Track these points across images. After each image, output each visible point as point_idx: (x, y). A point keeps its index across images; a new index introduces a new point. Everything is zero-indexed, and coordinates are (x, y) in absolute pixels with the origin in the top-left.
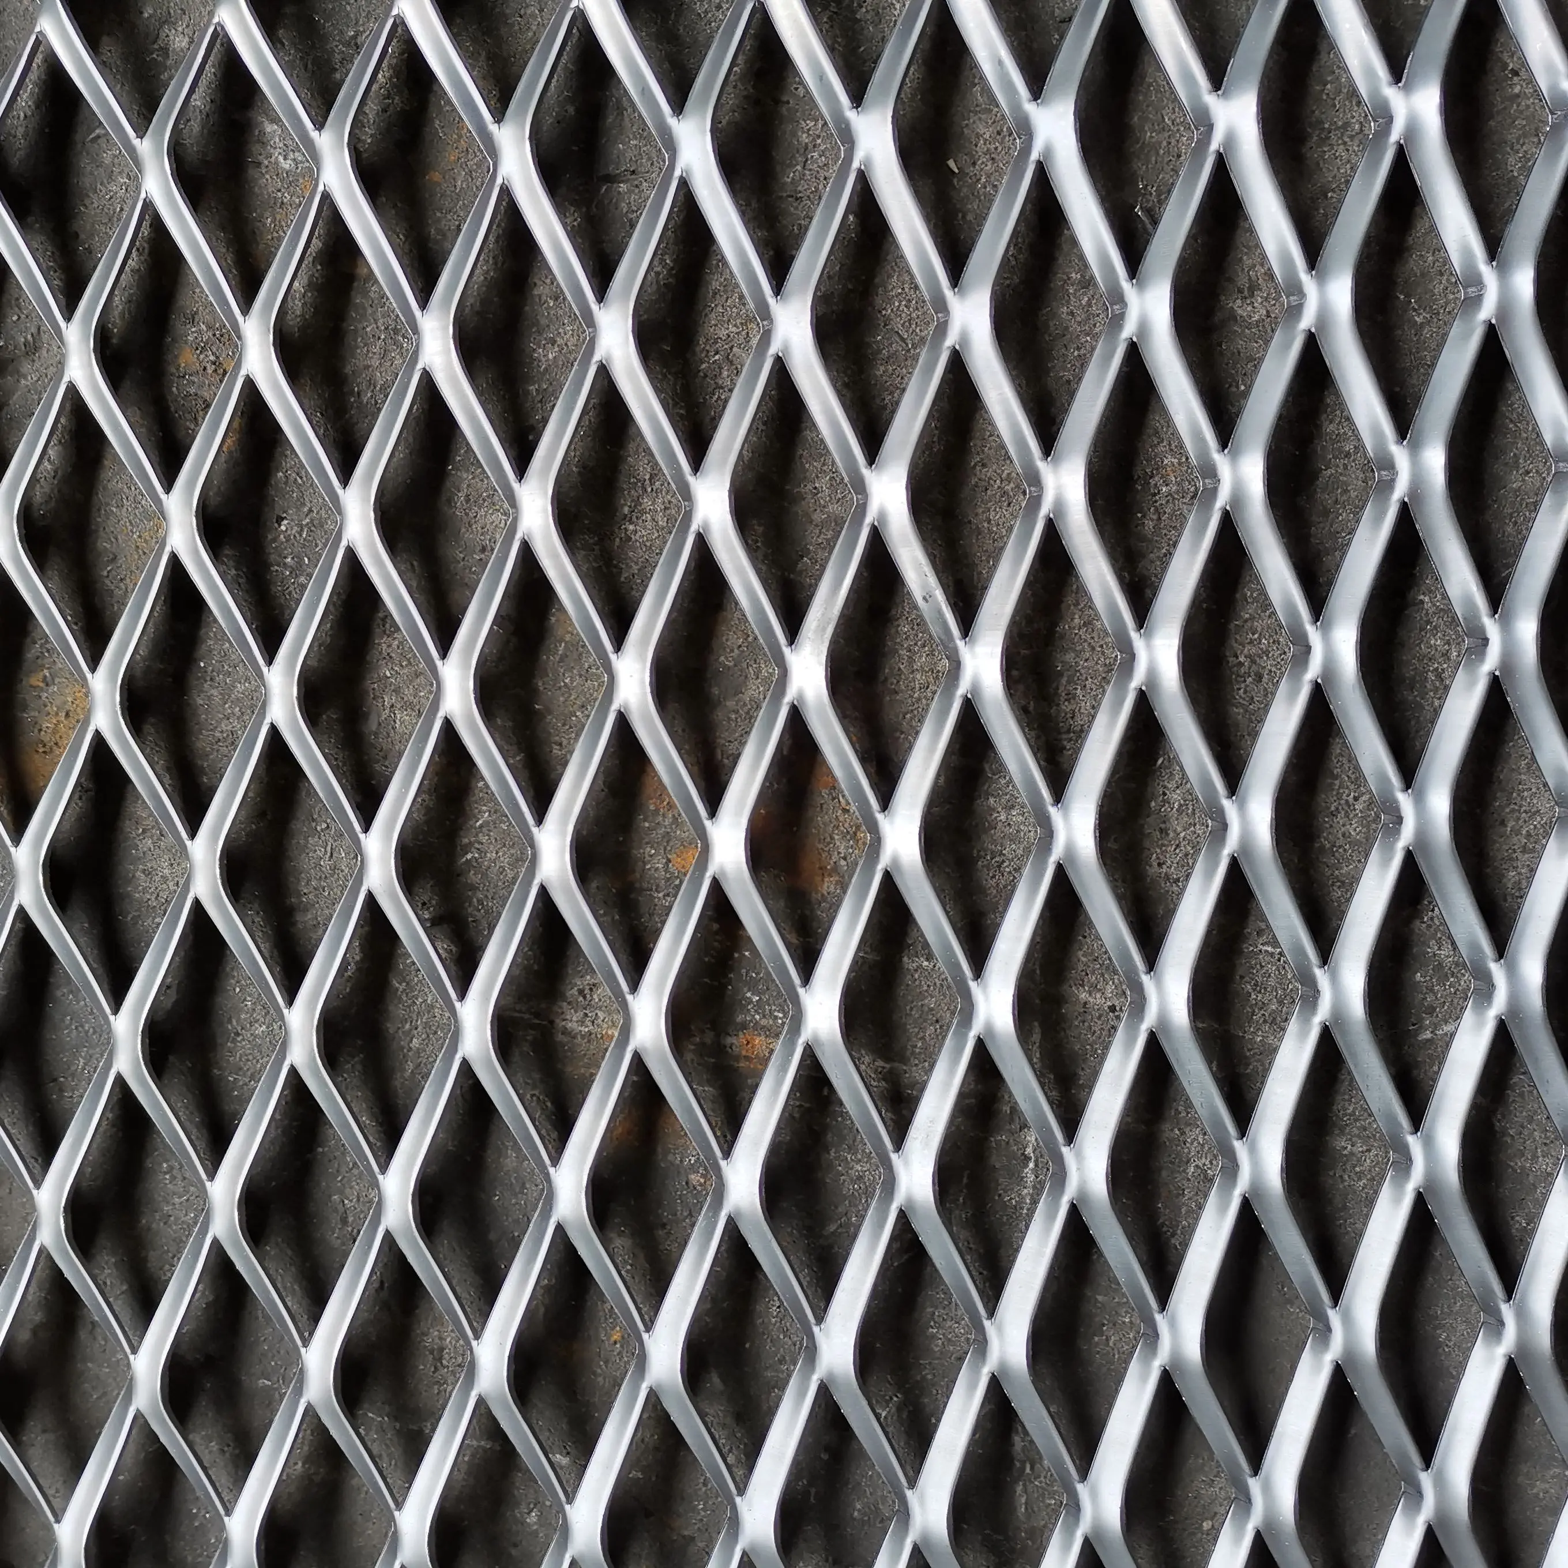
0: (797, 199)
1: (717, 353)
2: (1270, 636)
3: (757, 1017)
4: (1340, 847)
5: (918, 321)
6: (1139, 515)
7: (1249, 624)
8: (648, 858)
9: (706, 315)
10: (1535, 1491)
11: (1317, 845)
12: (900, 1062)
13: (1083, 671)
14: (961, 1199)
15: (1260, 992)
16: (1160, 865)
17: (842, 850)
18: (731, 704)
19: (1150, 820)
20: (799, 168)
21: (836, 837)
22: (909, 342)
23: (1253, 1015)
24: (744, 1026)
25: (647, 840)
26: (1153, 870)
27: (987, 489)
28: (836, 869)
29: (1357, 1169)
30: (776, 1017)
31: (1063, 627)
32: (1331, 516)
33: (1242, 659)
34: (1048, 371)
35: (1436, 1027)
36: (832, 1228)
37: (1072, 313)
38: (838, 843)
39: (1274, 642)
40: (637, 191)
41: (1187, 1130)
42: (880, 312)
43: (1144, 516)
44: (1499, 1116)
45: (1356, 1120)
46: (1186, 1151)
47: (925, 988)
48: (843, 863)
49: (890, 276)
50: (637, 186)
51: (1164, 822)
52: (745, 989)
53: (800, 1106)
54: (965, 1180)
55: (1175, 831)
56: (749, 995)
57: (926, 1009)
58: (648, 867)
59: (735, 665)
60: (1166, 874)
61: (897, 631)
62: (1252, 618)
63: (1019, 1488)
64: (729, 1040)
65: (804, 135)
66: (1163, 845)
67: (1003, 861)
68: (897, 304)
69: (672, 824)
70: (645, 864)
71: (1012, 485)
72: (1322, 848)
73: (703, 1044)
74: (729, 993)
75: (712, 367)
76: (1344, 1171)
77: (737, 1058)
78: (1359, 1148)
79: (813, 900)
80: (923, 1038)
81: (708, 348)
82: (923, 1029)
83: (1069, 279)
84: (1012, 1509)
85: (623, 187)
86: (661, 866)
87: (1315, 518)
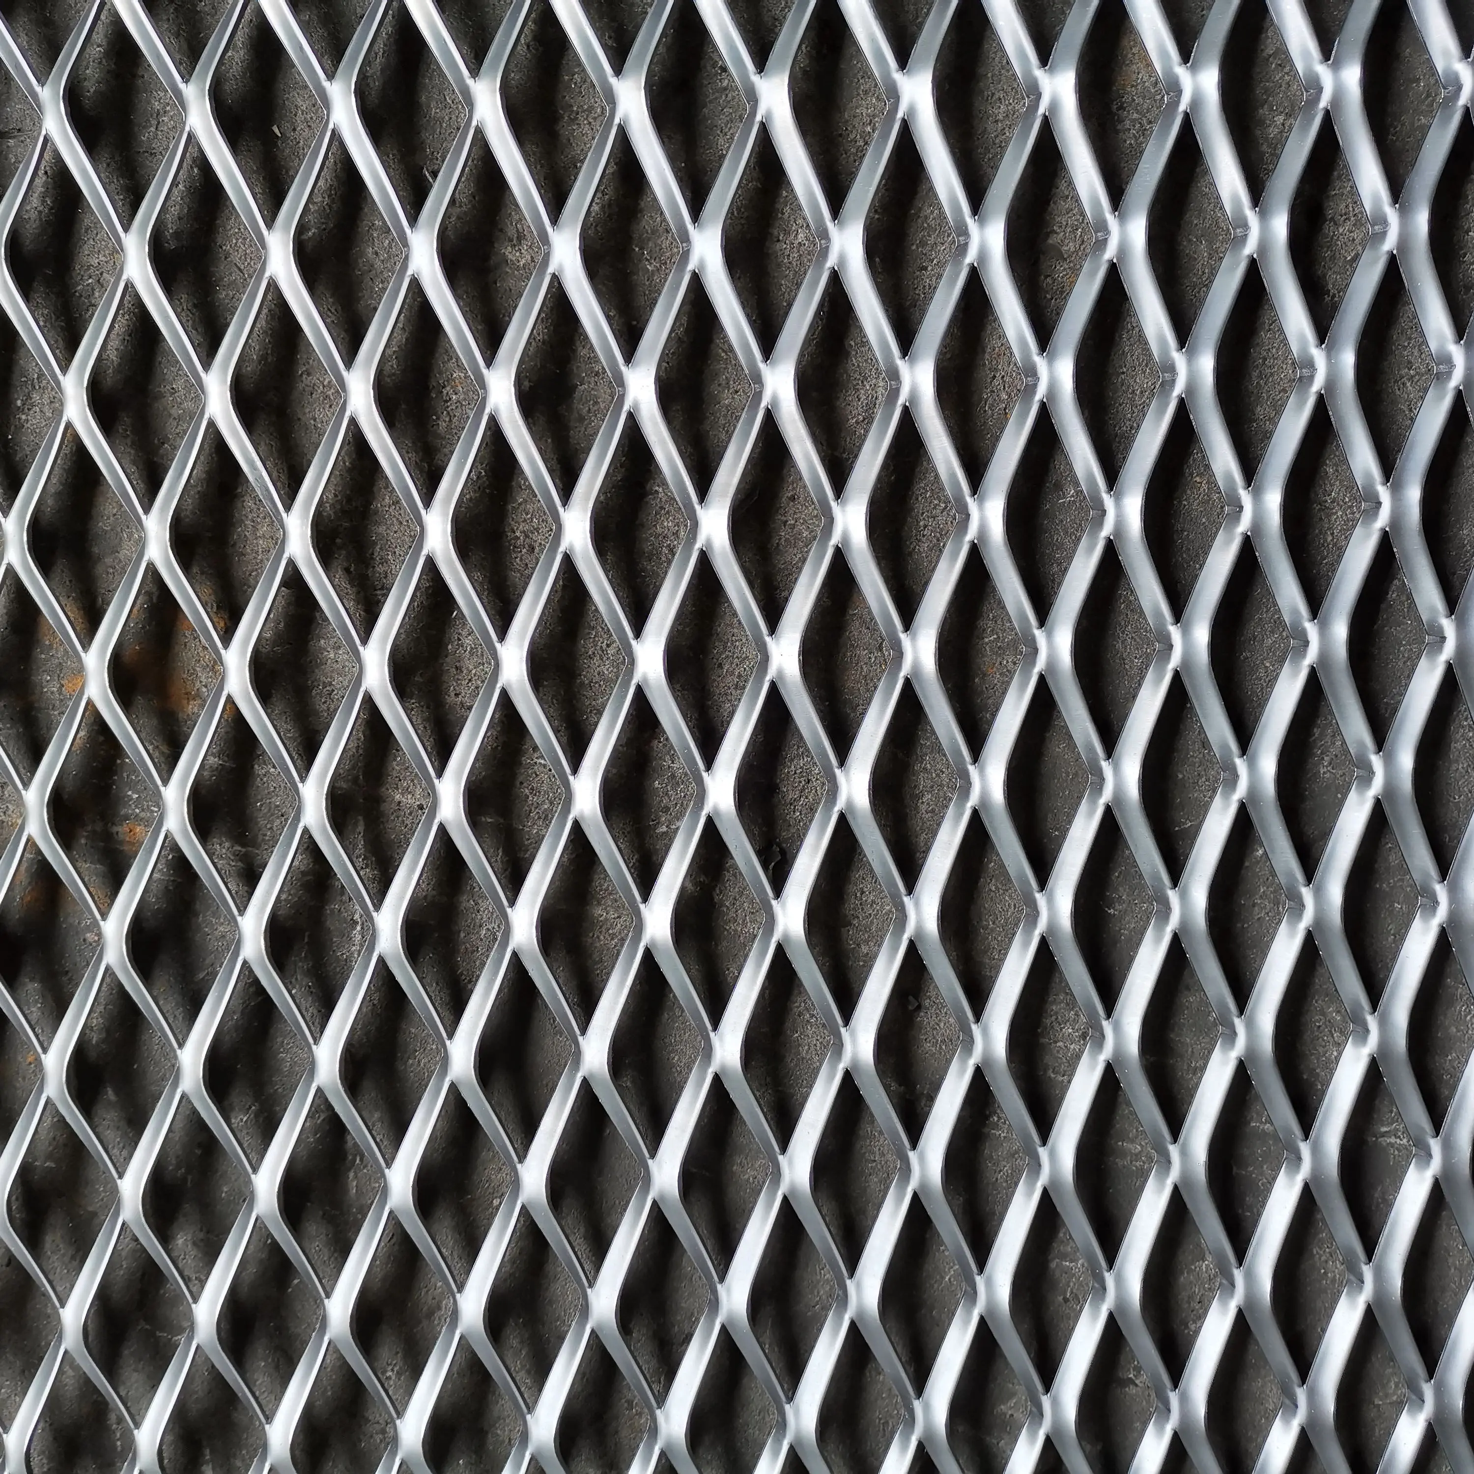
0: (151, 154)
1: (90, 277)
2: (540, 516)
3: (137, 811)
4: (596, 683)
5: (253, 256)
6: (434, 417)
7: (523, 506)
8: (45, 683)
9: (80, 247)
10: (746, 1177)
11: (578, 681)
12: (253, 847)
13: (393, 541)
14: (303, 955)
15: (535, 795)
16: (457, 695)
17: (203, 679)
18: (108, 560)
19: (448, 660)
20: (153, 129)
21: (198, 669)
22: (245, 272)
23: (530, 812)
24: (127, 817)
25: (43, 669)
26: (451, 699)
27: (312, 394)
28: (198, 695)
29: (611, 932)
30: (153, 811)
31: (377, 505)
32: (586, 422)
33: (518, 534)
34: (358, 299)
35: (670, 823)
36: (201, 976)
37: (376, 253)
38: (200, 674)
39: (543, 521)
40: (22, 145)
41: (480, 901)
42: (221, 247)
43: (438, 418)
44: (718, 892)
45: (610, 894)
46: (479, 917)
47: (272, 789)
48: (204, 690)
49: (229, 219)
50: (22, 142)
51: (459, 661)
52: (127, 789)
53: (173, 881)
54: (306, 940)
55: (467, 669)
56: (130, 793)
57: (273, 806)
58: (45, 690)
59: (112, 530)
60: (461, 702)
61: (243, 506)
62: (525, 501)
63: (351, 1175)
64: (115, 829)
65: (156, 103)
66: (458, 679)
67: (333, 691)
68: (234, 241)
69: (64, 656)
70: (43, 688)
71: (332, 391)
72: (582, 684)
73: (94, 832)
74: (114, 791)
75: (86, 288)
76: (601, 932)
77: (122, 843)
78: (612, 915)
79: (180, 719)
80: (271, 828)
81: (82, 273)
82: (272, 822)
83: (373, 225)
84: (345, 1190)
85: (12, 142)
86: (55, 689)
87: (572, 424)
